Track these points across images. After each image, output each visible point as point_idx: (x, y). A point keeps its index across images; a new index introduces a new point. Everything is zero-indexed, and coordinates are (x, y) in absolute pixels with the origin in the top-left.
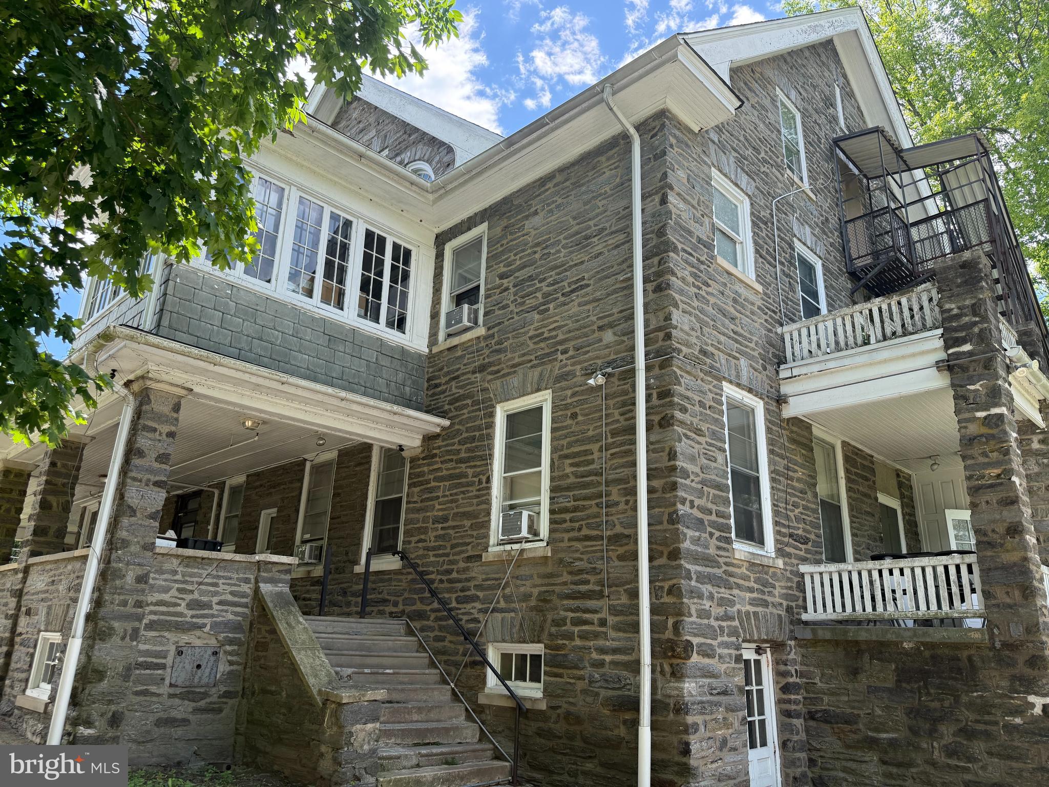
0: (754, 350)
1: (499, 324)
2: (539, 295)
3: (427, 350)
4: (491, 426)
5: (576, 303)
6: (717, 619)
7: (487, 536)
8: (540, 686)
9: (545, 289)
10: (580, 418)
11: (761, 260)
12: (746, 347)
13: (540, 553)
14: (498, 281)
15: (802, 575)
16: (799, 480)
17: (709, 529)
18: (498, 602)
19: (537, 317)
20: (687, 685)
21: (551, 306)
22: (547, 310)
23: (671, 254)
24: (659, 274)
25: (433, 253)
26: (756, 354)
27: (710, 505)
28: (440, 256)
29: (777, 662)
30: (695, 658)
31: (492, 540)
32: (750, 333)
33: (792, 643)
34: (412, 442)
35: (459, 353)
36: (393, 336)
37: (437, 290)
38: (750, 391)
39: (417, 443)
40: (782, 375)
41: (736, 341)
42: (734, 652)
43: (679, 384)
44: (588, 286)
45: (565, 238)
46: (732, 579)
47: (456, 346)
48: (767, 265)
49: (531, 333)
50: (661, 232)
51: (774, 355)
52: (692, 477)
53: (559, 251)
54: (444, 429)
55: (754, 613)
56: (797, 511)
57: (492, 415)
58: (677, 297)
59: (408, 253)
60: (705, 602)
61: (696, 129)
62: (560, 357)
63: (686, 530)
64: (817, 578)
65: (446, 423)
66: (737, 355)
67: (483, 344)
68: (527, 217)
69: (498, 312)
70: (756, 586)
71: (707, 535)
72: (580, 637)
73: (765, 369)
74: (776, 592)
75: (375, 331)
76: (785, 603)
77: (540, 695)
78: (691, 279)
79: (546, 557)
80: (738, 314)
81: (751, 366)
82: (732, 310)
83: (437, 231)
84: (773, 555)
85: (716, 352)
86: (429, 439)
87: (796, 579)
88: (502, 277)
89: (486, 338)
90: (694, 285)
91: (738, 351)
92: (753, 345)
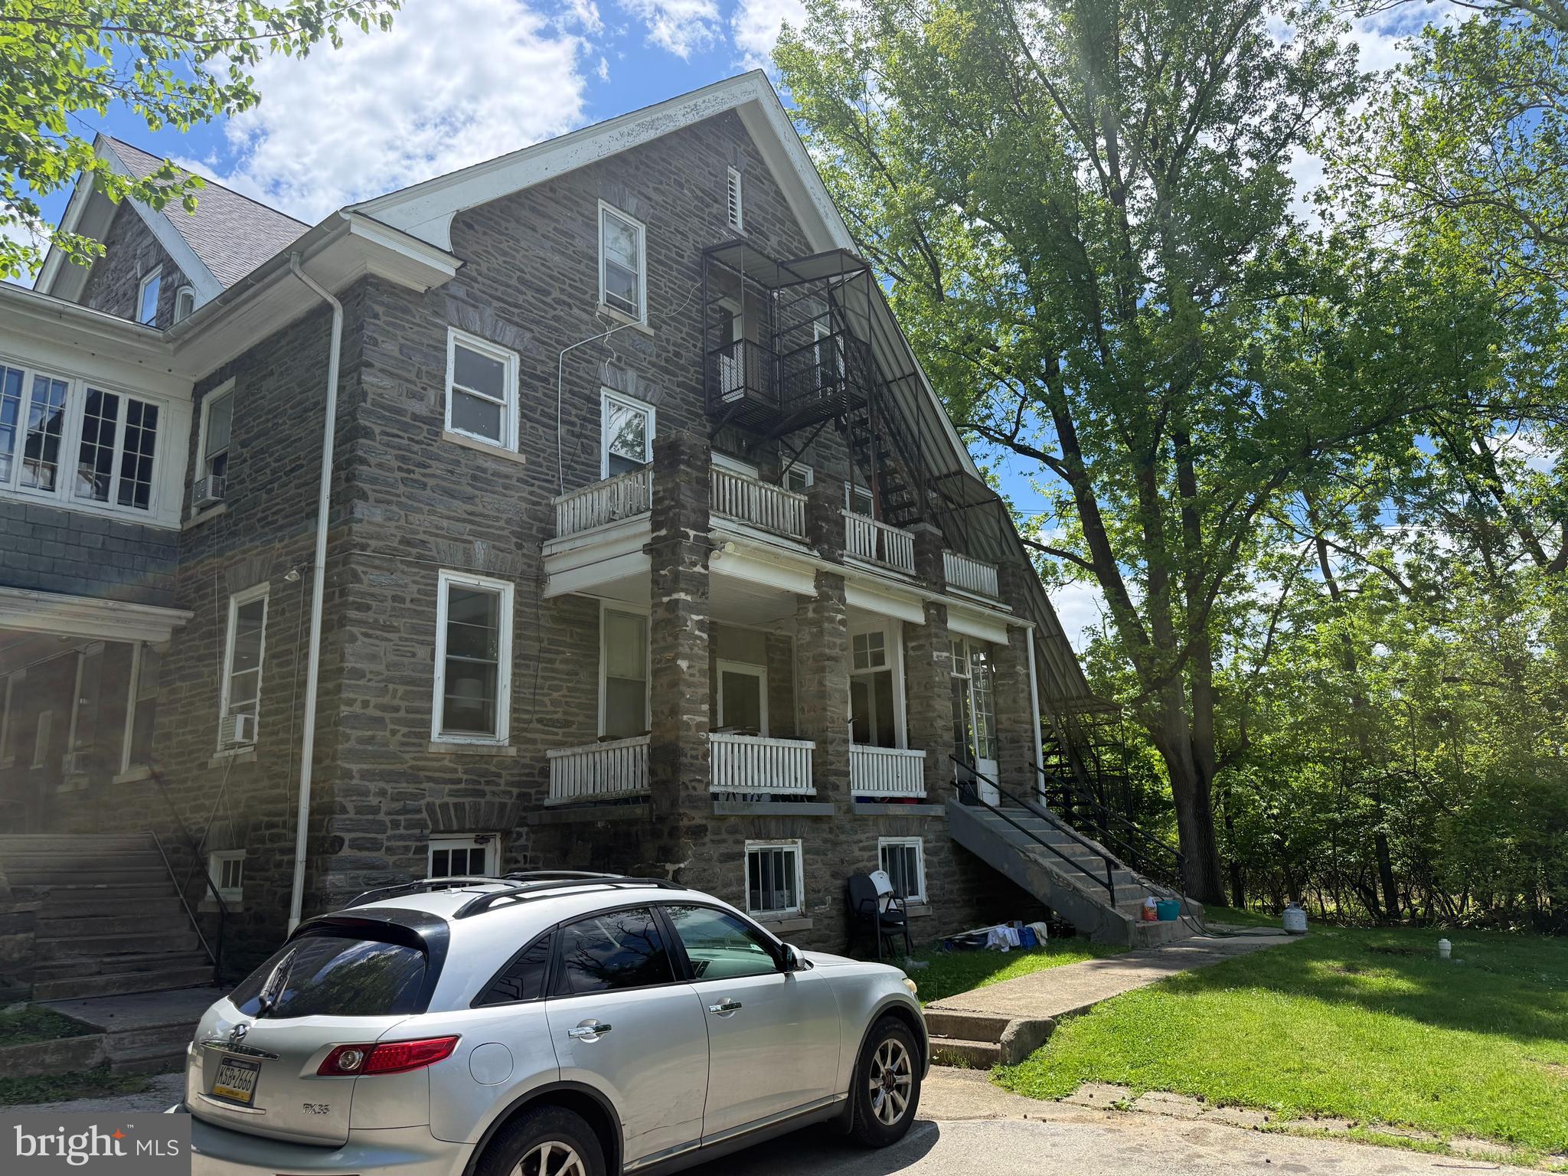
0: (503, 529)
1: (237, 501)
2: (268, 471)
3: (179, 527)
4: (224, 620)
5: (292, 485)
6: (388, 813)
7: (215, 742)
8: (240, 890)
9: (274, 465)
10: (287, 614)
11: (529, 424)
12: (489, 527)
13: (248, 759)
14: (239, 449)
15: (548, 761)
16: (566, 661)
17: (390, 726)
18: (217, 810)
19: (265, 496)
20: (330, 877)
21: (276, 485)
22: (272, 490)
23: (362, 441)
24: (349, 462)
25: (191, 407)
26: (506, 533)
27: (396, 702)
28: (197, 411)
29: (505, 850)
30: (346, 852)
31: (219, 748)
32: (498, 510)
33: (524, 830)
34: (160, 637)
35: (206, 532)
36: (131, 515)
37: (193, 453)
38: (489, 574)
39: (167, 637)
40: (546, 552)
41: (472, 522)
42: (413, 844)
43: (359, 581)
44: (302, 466)
45: (292, 408)
46: (422, 774)
47: (202, 524)
48: (541, 429)
49: (260, 515)
50: (353, 415)
51: (541, 530)
52: (369, 676)
53: (285, 423)
54: (189, 621)
55: (455, 805)
56: (555, 695)
57: (225, 607)
58: (366, 487)
59: (152, 412)
60: (371, 798)
61: (422, 289)
62: (277, 545)
63: (348, 731)
65: (190, 614)
66: (471, 538)
67: (224, 524)
68: (264, 377)
69: (237, 487)
70: (465, 777)
71: (388, 734)
72: (271, 840)
73: (519, 546)
74: (502, 781)
75: (100, 512)
76: (515, 791)
77: (239, 898)
78: (395, 464)
79: (252, 763)
80: (477, 492)
81: (494, 547)
82: (470, 489)
83: (194, 379)
84: (507, 743)
85: (431, 539)
86: (177, 631)
87: (539, 765)
88: (244, 445)
89: (228, 516)
90: (400, 469)
91: (472, 533)
92: (502, 523)
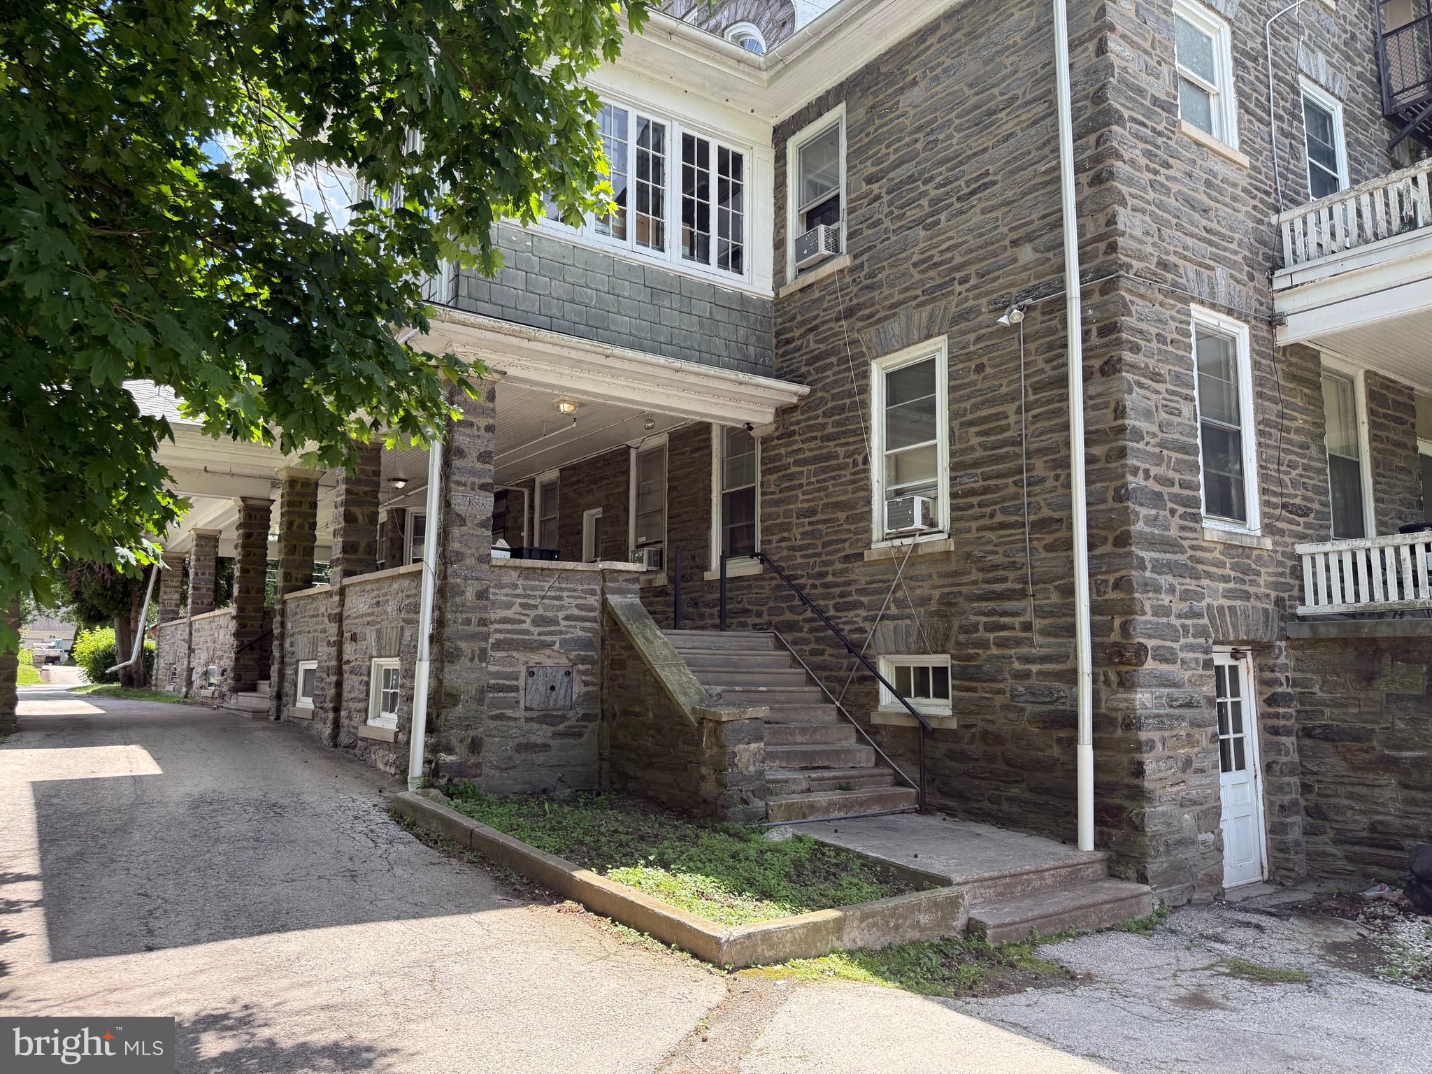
0: (1236, 253)
1: (870, 248)
2: (924, 202)
3: (772, 294)
4: (865, 389)
5: (978, 210)
6: (1179, 616)
7: (868, 530)
8: (949, 702)
9: (933, 193)
10: (988, 371)
11: (1247, 117)
12: (1225, 249)
13: (940, 548)
14: (865, 187)
15: (1300, 557)
16: (1298, 431)
17: (1170, 505)
18: (888, 608)
19: (923, 234)
20: (1139, 696)
21: (943, 217)
22: (938, 222)
23: (1115, 128)
24: (1097, 159)
25: (771, 155)
26: (1239, 258)
27: (1171, 474)
28: (780, 158)
29: (1260, 669)
30: (1150, 664)
31: (876, 534)
32: (1231, 229)
33: (1283, 644)
34: (763, 418)
35: (817, 295)
37: (780, 208)
38: (1230, 312)
39: (769, 418)
40: (1277, 285)
41: (1210, 243)
42: (1201, 656)
43: (1129, 314)
44: (994, 183)
45: (959, 117)
46: (1200, 567)
47: (811, 286)
48: (1257, 124)
49: (914, 259)
50: (1099, 97)
51: (1267, 257)
52: (1147, 439)
53: (950, 137)
54: (802, 397)
55: (1230, 607)
56: (1294, 473)
57: (866, 375)
58: (1124, 189)
59: (738, 159)
60: (1163, 596)
62: (958, 288)
63: (1138, 509)
64: (1320, 561)
65: (805, 390)
66: (1212, 263)
67: (848, 279)
68: (901, 90)
69: (867, 232)
70: (1233, 574)
71: (1167, 513)
72: (998, 645)
73: (1252, 278)
74: (1261, 581)
75: (705, 275)
76: (1273, 594)
77: (948, 712)
78: (1143, 161)
79: (948, 552)
80: (1212, 204)
81: (1232, 276)
82: (1204, 198)
83: (775, 122)
84: (1259, 533)
85: (1180, 262)
86: (783, 412)
87: (1290, 563)
88: (870, 180)
89: (852, 270)
90: (1148, 169)
91: (1214, 258)
92: (1234, 246)
